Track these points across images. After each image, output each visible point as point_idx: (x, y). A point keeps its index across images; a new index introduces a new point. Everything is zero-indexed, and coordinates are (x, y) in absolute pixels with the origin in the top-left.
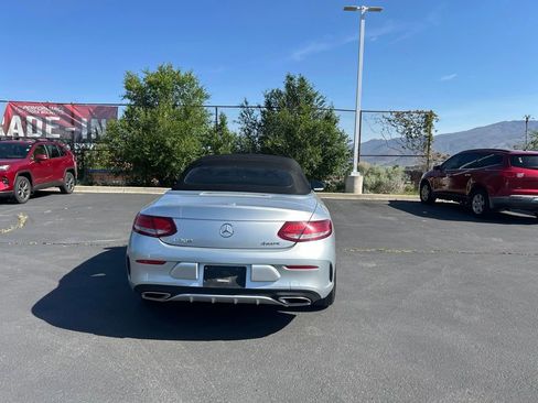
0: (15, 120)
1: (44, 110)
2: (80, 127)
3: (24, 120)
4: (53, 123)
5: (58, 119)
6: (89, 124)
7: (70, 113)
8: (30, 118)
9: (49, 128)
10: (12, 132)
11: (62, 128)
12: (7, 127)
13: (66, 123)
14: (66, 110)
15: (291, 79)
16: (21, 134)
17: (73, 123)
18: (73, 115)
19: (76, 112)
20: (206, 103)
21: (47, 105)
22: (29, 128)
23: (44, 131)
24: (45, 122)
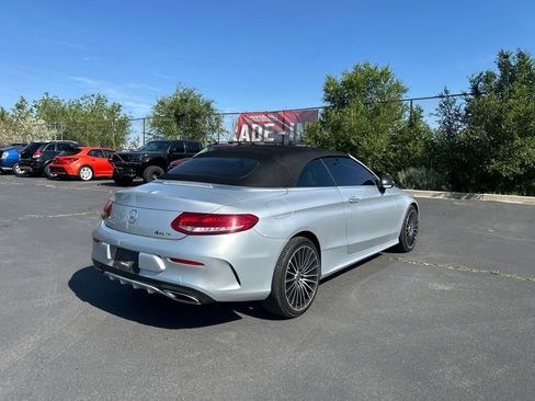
0: (245, 128)
1: (264, 118)
2: (289, 131)
3: (250, 127)
4: (270, 129)
5: (273, 125)
6: (295, 127)
7: (281, 119)
8: (254, 126)
9: (267, 133)
10: (242, 138)
11: (276, 132)
12: (238, 135)
13: (279, 129)
14: (279, 117)
15: (506, 57)
16: (248, 140)
17: (283, 127)
18: (284, 121)
19: (286, 118)
20: (404, 96)
21: (266, 114)
22: (254, 135)
23: (263, 136)
24: (264, 128)
